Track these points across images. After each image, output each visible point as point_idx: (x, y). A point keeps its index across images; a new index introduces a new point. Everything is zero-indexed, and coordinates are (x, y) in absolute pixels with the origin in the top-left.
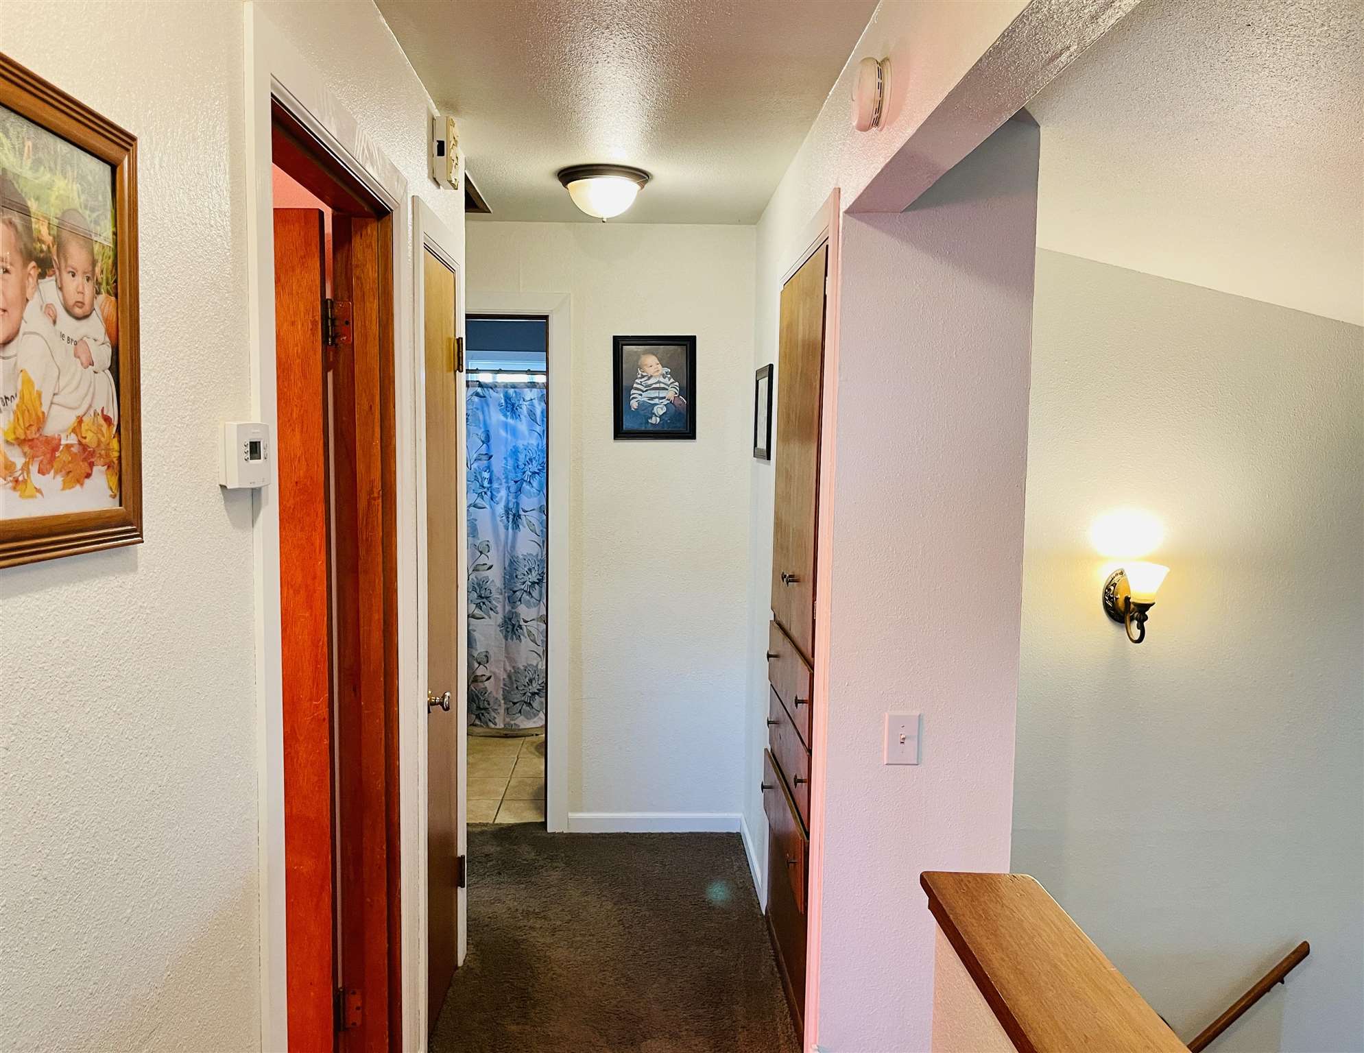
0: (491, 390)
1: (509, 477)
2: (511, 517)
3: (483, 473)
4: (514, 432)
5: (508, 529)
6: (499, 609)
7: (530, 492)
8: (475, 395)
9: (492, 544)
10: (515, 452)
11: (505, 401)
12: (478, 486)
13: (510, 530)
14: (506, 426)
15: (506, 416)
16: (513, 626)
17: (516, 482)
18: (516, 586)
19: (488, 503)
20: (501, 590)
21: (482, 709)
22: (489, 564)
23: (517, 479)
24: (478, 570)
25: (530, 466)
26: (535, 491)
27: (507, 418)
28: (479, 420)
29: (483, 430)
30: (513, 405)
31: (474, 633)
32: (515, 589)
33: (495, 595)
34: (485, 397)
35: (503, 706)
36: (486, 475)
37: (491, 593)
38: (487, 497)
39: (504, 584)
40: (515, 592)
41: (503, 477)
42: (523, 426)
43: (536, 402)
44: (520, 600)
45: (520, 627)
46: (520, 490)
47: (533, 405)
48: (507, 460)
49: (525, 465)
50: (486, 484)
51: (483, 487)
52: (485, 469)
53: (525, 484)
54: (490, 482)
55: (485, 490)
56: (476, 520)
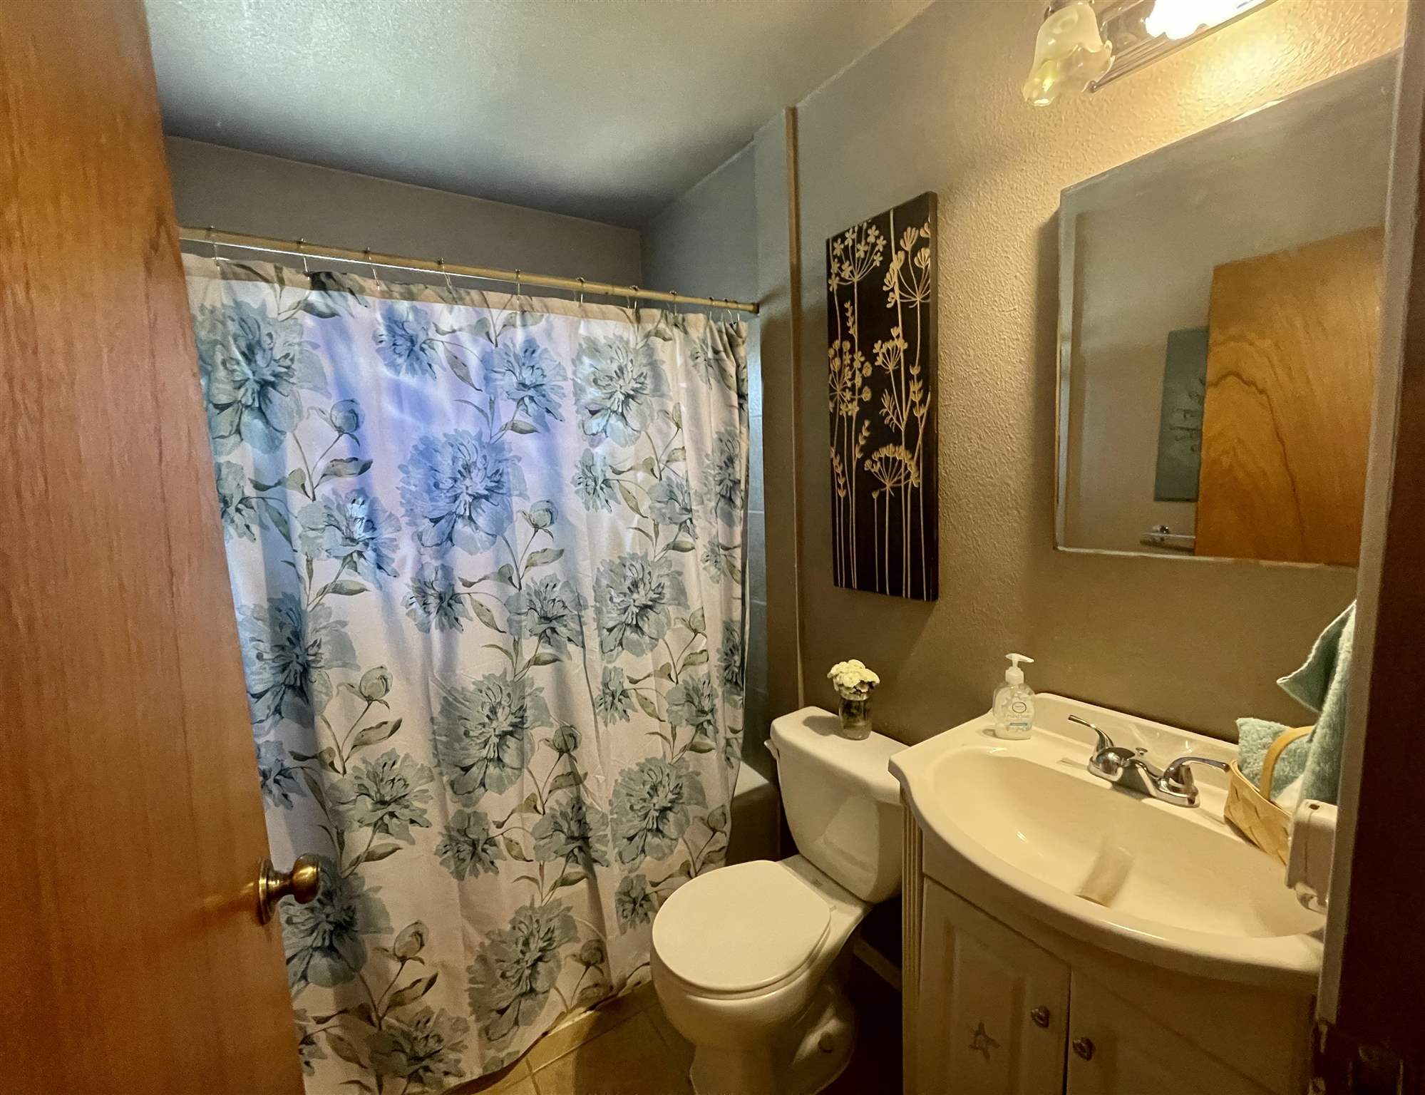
0: (349, 296)
1: (418, 510)
2: (433, 602)
3: (349, 506)
4: (421, 407)
5: (428, 631)
6: (433, 814)
7: (472, 538)
8: (305, 310)
9: (391, 671)
10: (427, 452)
11: (390, 330)
12: (340, 541)
13: (436, 634)
14: (397, 391)
15: (393, 365)
16: (474, 844)
17: (435, 521)
18: (468, 756)
19: (371, 578)
20: (430, 771)
21: (422, 1059)
22: (392, 719)
23: (436, 514)
24: (366, 743)
25: (468, 482)
26: (484, 535)
27: (398, 372)
28: (324, 376)
29: (334, 401)
30: (412, 341)
31: (379, 895)
32: (468, 762)
33: (417, 786)
34: (333, 315)
35: (474, 1027)
36: (358, 511)
37: (406, 785)
38: (366, 564)
39: (436, 755)
40: (466, 769)
41: (403, 511)
42: (439, 390)
43: (465, 338)
44: (483, 784)
45: (491, 841)
46: (450, 538)
47: (457, 344)
48: (407, 472)
49: (455, 480)
50: (359, 531)
51: (353, 540)
52: (354, 495)
53: (460, 525)
54: (371, 524)
55: (359, 547)
56: (344, 624)
